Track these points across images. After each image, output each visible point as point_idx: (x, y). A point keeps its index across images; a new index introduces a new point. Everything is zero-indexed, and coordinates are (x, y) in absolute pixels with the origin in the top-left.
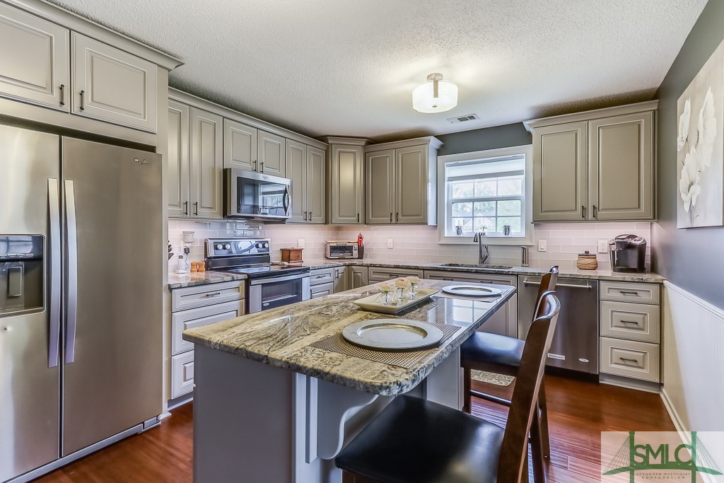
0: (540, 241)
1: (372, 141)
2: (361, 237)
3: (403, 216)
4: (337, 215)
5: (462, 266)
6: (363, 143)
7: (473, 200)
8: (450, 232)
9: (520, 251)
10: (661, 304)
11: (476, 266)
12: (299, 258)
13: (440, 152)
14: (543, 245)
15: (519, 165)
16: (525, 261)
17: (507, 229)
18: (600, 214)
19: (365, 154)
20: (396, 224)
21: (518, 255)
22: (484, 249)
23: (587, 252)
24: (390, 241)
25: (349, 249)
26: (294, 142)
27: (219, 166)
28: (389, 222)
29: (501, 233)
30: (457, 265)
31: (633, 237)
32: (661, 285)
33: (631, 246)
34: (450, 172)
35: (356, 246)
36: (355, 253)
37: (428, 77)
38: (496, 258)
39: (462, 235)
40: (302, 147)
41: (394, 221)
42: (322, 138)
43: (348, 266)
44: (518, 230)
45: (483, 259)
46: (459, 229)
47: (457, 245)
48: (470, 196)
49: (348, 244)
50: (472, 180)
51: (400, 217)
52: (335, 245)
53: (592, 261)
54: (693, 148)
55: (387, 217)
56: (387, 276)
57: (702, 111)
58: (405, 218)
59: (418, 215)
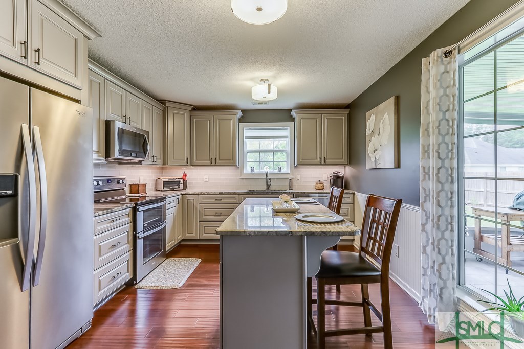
0: (297, 175)
1: (196, 108)
2: (185, 175)
3: (219, 160)
4: (172, 159)
5: (257, 191)
6: (190, 109)
7: (260, 152)
8: (247, 170)
9: (288, 181)
10: (354, 203)
11: (265, 191)
12: (144, 191)
13: (241, 120)
14: (299, 177)
15: (286, 133)
16: (290, 187)
17: (280, 169)
18: (327, 161)
19: (191, 116)
20: (214, 165)
21: (287, 183)
22: (269, 181)
23: (319, 181)
24: (206, 177)
25: (177, 183)
26: (147, 103)
27: (103, 118)
28: (210, 164)
29: (277, 171)
30: (254, 191)
31: (339, 172)
32: (354, 194)
33: (338, 177)
34: (247, 133)
35: (182, 181)
36: (181, 186)
37: (261, 80)
38: (275, 186)
39: (254, 173)
40: (150, 107)
41: (213, 164)
42: (162, 102)
43: (182, 195)
44: (285, 170)
45: (268, 186)
46: (252, 169)
47: (252, 178)
48: (258, 149)
49: (177, 180)
50: (259, 140)
51: (218, 161)
52: (167, 180)
53: (321, 185)
54: (376, 135)
55: (208, 160)
56: (214, 200)
57: (382, 121)
58: (220, 161)
59: (230, 160)
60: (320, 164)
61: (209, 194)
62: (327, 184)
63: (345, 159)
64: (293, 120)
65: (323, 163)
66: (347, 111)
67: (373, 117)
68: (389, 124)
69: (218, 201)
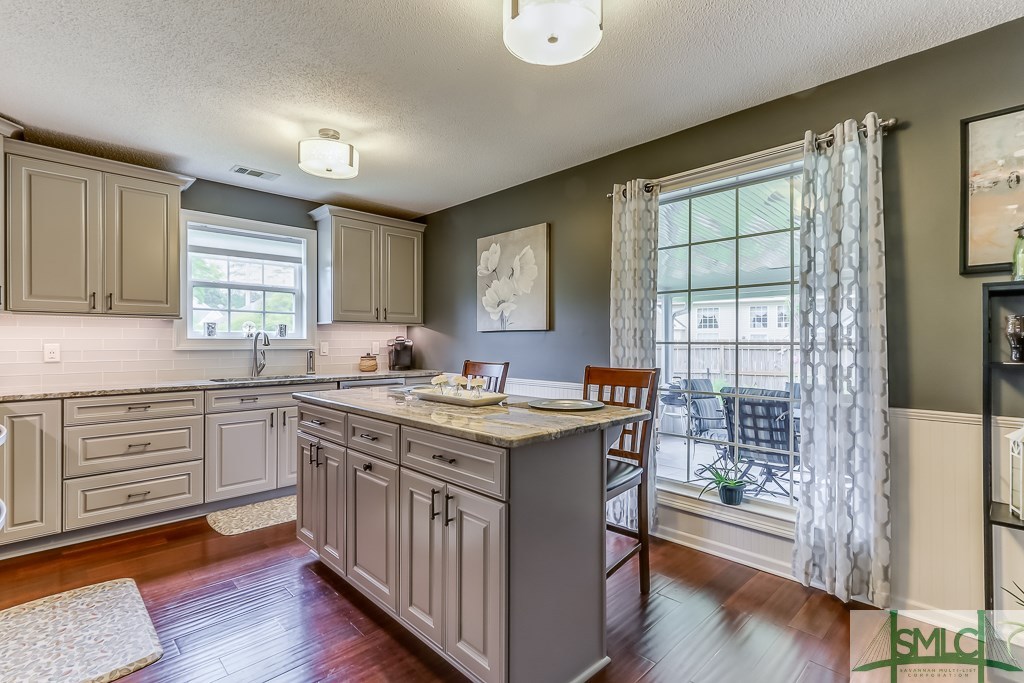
0: (322, 343)
3: (123, 300)
5: (231, 380)
7: (229, 287)
8: (197, 330)
9: (305, 356)
13: (187, 202)
14: (325, 348)
16: (310, 368)
17: (283, 329)
18: (389, 317)
19: (6, 155)
21: (303, 360)
22: (259, 356)
23: (368, 354)
28: (86, 309)
29: (275, 334)
33: (405, 347)
34: (195, 238)
38: (274, 367)
39: (215, 337)
44: (298, 332)
45: (258, 369)
46: (211, 328)
47: (214, 349)
50: (226, 257)
53: (372, 362)
54: (504, 279)
55: (79, 298)
56: (121, 413)
57: (518, 257)
58: (123, 304)
59: (161, 302)
60: (377, 321)
61: (104, 395)
62: (383, 361)
63: (417, 314)
64: (314, 225)
65: (382, 319)
66: (421, 227)
67: (495, 248)
68: (536, 264)
69: (134, 413)
